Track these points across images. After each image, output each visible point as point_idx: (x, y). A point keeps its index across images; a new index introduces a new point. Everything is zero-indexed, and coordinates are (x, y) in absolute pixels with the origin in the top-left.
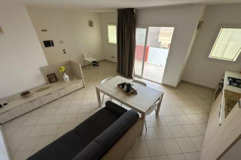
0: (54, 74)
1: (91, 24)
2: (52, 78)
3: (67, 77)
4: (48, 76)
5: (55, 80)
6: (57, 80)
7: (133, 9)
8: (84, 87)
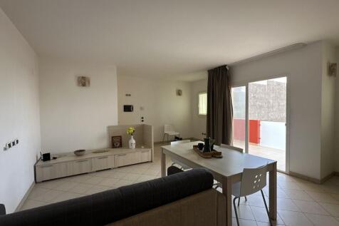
0: (120, 137)
1: (179, 93)
2: (117, 142)
3: (134, 141)
4: (112, 137)
5: (119, 144)
6: (121, 146)
7: (225, 66)
8: (151, 162)
